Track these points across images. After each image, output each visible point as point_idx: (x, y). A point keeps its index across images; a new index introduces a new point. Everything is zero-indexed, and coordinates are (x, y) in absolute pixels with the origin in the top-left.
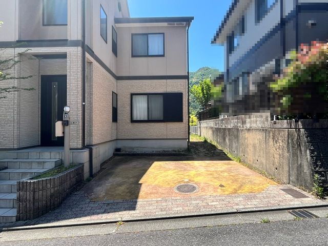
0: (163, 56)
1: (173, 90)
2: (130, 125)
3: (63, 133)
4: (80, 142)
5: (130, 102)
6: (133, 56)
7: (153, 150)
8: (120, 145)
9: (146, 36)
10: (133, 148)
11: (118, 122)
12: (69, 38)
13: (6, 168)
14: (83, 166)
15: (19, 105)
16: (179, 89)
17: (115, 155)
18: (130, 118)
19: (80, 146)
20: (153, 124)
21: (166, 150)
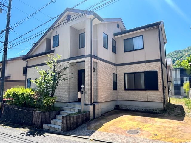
0: (143, 49)
1: (151, 69)
2: (124, 92)
3: (81, 97)
4: (90, 101)
5: (124, 78)
6: (125, 52)
7: (139, 108)
8: (119, 103)
9: (132, 39)
10: (126, 106)
11: (118, 90)
12: (86, 54)
13: (63, 110)
14: (90, 113)
15: (69, 84)
16: (155, 69)
17: (115, 109)
18: (124, 87)
19: (90, 103)
20: (138, 91)
21: (147, 109)
